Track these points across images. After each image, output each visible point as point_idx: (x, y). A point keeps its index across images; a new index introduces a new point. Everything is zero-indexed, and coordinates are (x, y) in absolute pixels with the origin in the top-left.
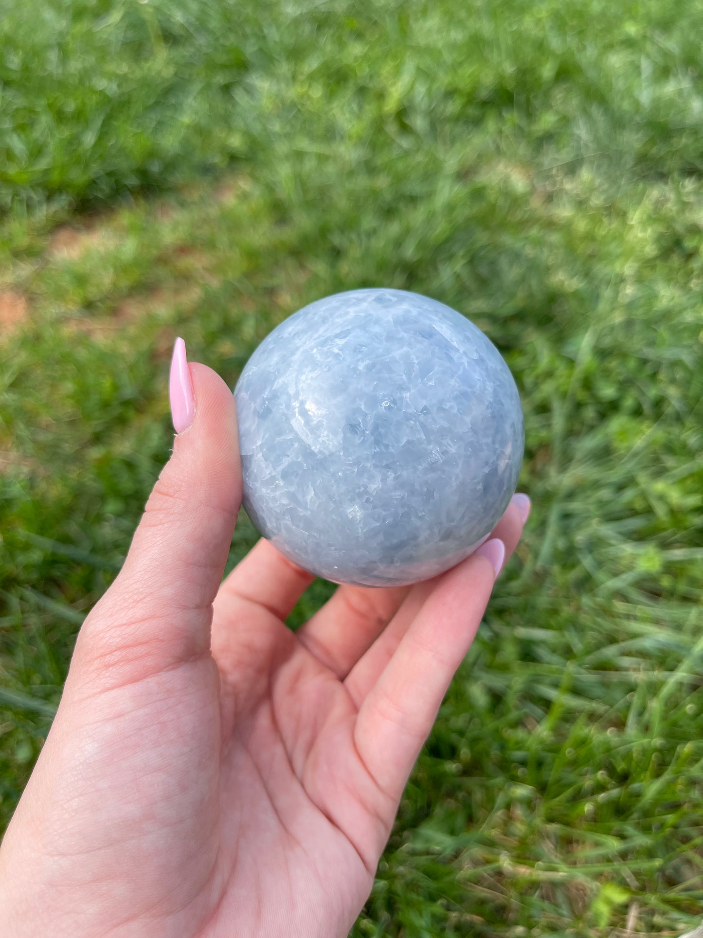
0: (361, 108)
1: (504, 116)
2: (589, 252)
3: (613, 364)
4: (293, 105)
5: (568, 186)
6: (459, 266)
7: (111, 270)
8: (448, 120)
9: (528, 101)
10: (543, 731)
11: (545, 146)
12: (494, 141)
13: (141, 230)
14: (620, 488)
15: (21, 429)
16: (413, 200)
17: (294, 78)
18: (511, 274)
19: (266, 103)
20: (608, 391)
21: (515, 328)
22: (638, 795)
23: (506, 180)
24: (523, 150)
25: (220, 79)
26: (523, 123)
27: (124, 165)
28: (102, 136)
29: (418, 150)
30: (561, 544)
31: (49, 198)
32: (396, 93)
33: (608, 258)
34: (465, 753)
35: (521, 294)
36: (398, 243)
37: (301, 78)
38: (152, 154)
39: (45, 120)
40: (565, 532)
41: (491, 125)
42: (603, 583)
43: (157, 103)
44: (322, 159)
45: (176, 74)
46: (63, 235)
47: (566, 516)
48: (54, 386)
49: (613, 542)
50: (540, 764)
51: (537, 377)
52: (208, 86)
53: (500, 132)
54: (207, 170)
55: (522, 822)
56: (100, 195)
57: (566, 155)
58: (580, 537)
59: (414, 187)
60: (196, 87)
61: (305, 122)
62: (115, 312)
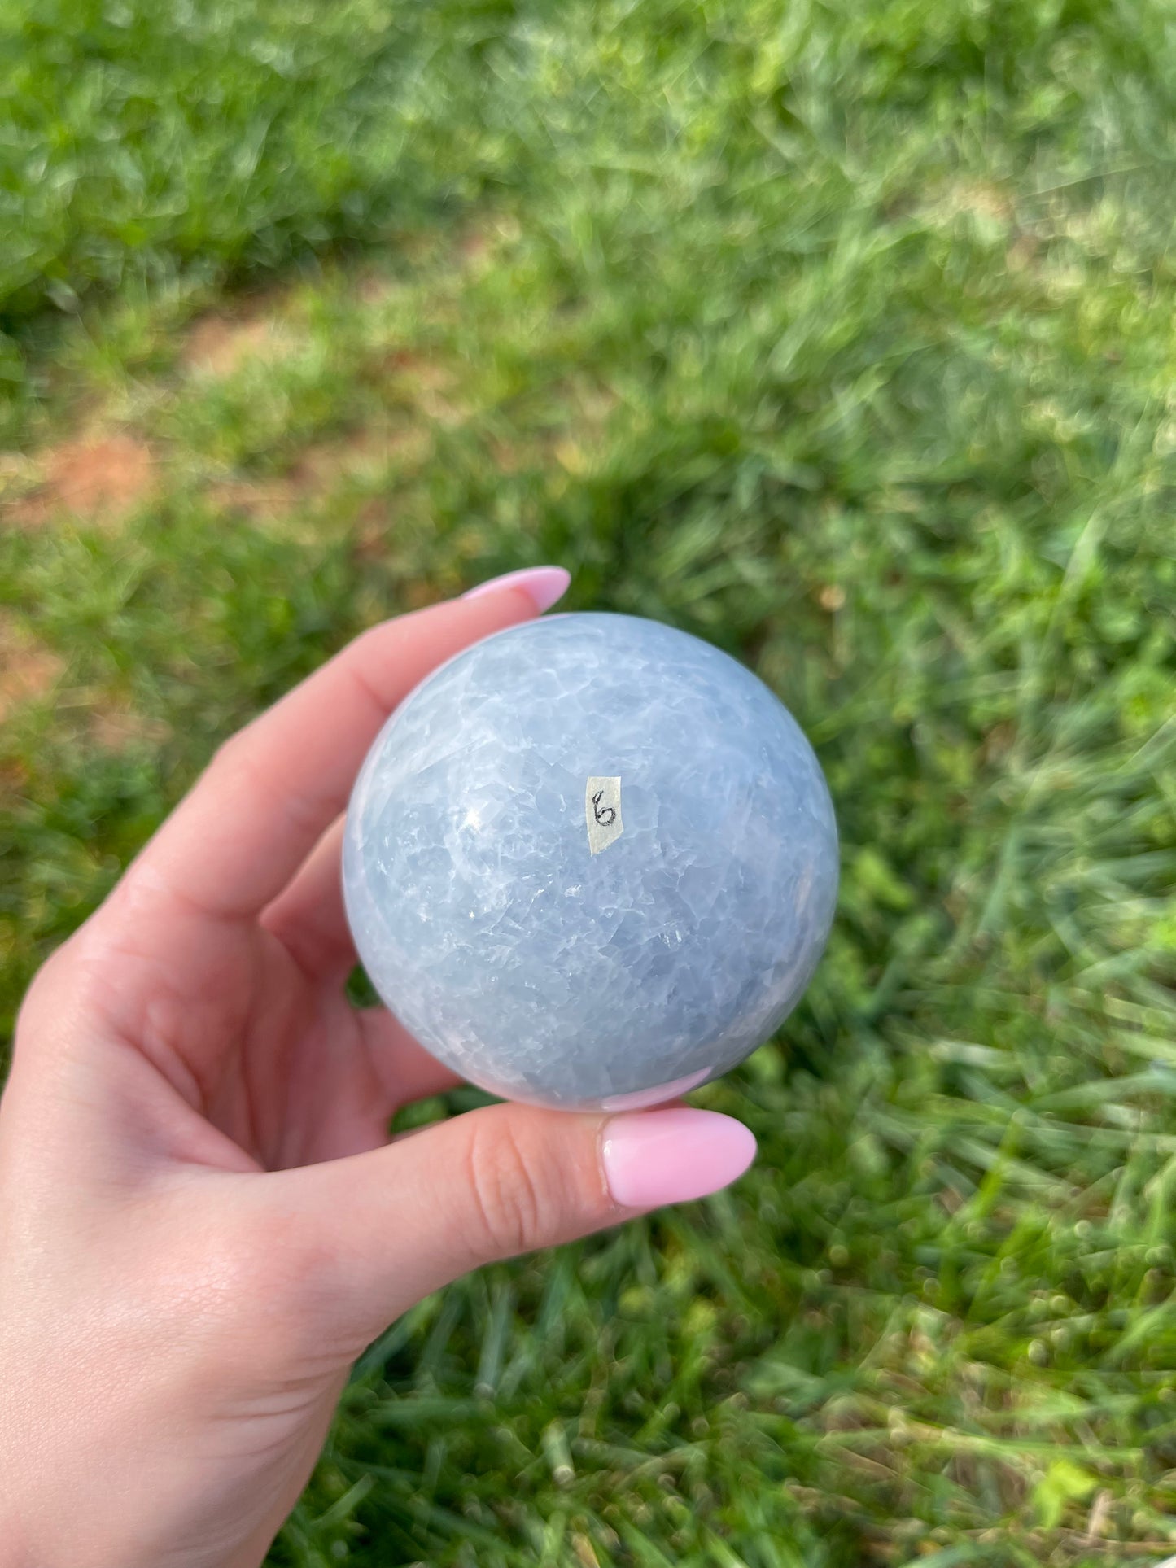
0: (711, 85)
1: (966, 95)
2: (1107, 355)
3: (1133, 575)
4: (594, 79)
5: (1075, 230)
6: (870, 390)
7: (285, 397)
8: (865, 102)
9: (1010, 63)
10: (971, 1215)
11: (1038, 148)
12: (948, 140)
13: (333, 321)
14: (1130, 798)
15: (144, 679)
16: (795, 262)
17: (596, 30)
18: (964, 405)
19: (545, 78)
20: (1121, 624)
21: (962, 506)
22: (1120, 1328)
23: (964, 220)
24: (997, 159)
25: (467, 34)
26: (1000, 106)
27: (305, 203)
28: (270, 153)
29: (809, 162)
30: (1019, 897)
31: (183, 268)
32: (774, 53)
33: (1141, 367)
34: (838, 1250)
35: (976, 446)
36: (766, 349)
37: (609, 27)
38: (353, 183)
39: (172, 124)
40: (1029, 876)
41: (943, 109)
42: (1090, 964)
43: (362, 84)
44: (643, 182)
45: (392, 27)
46: (207, 331)
47: (1032, 847)
48: (194, 606)
49: (1109, 895)
50: (960, 1269)
51: (999, 597)
52: (447, 47)
53: (959, 123)
54: (444, 208)
55: (930, 1354)
56: (266, 262)
57: (1075, 170)
58: (1052, 885)
59: (798, 240)
60: (426, 51)
61: (612, 110)
62: (293, 472)
